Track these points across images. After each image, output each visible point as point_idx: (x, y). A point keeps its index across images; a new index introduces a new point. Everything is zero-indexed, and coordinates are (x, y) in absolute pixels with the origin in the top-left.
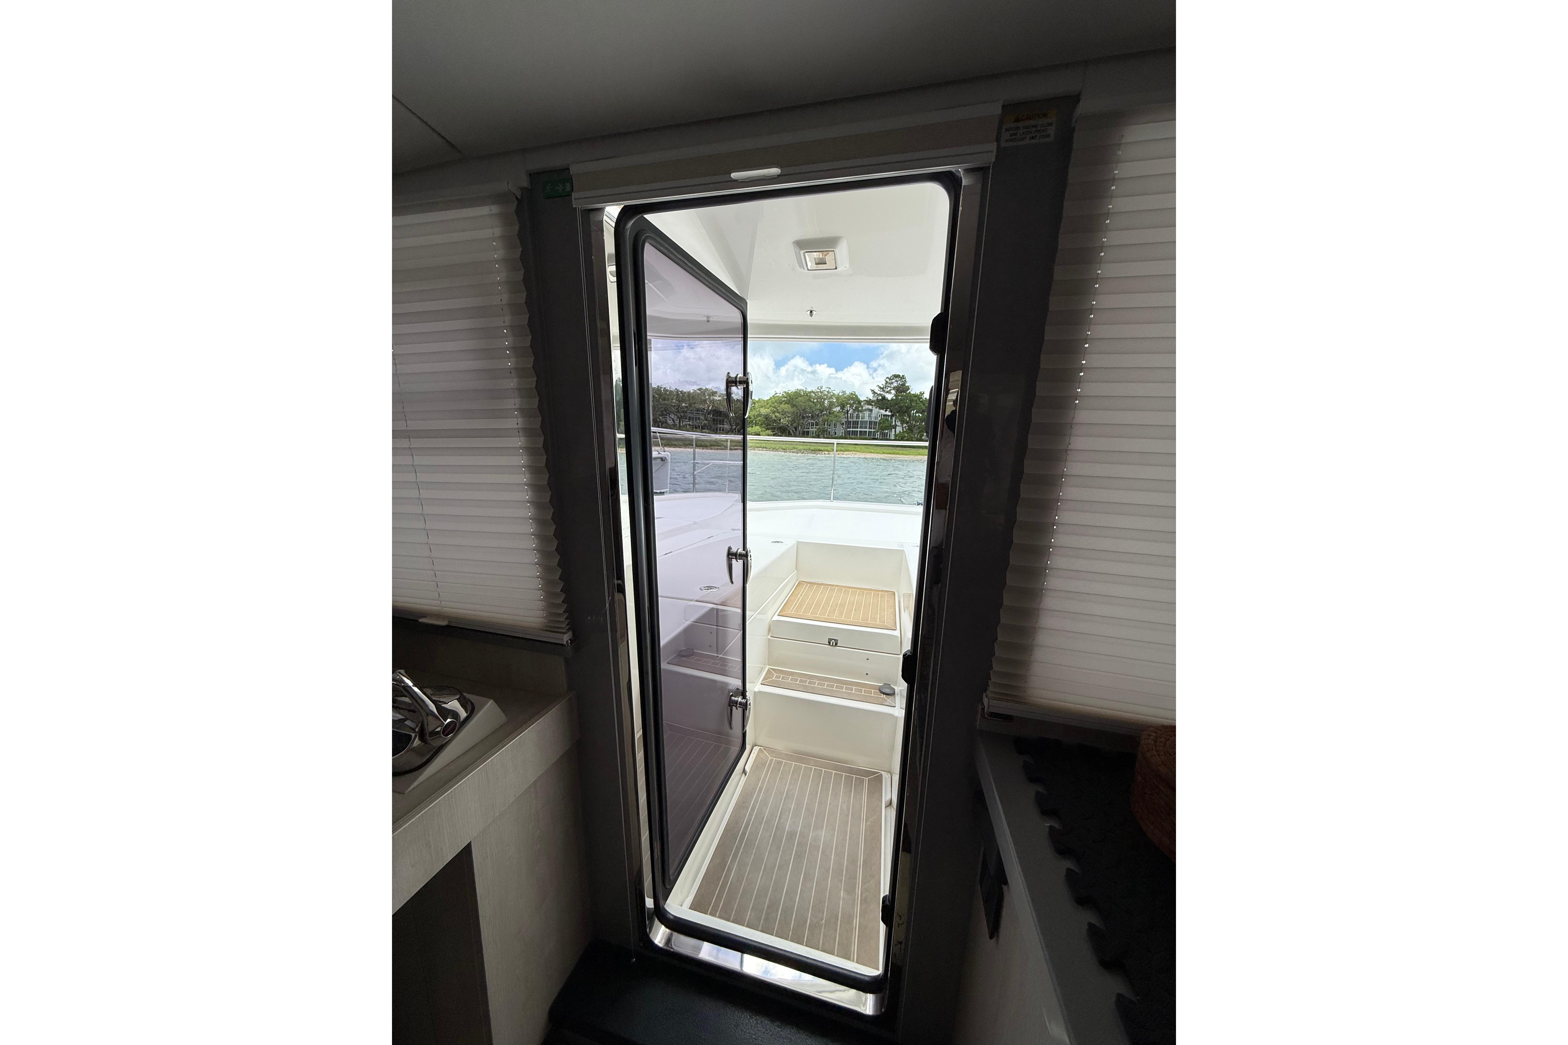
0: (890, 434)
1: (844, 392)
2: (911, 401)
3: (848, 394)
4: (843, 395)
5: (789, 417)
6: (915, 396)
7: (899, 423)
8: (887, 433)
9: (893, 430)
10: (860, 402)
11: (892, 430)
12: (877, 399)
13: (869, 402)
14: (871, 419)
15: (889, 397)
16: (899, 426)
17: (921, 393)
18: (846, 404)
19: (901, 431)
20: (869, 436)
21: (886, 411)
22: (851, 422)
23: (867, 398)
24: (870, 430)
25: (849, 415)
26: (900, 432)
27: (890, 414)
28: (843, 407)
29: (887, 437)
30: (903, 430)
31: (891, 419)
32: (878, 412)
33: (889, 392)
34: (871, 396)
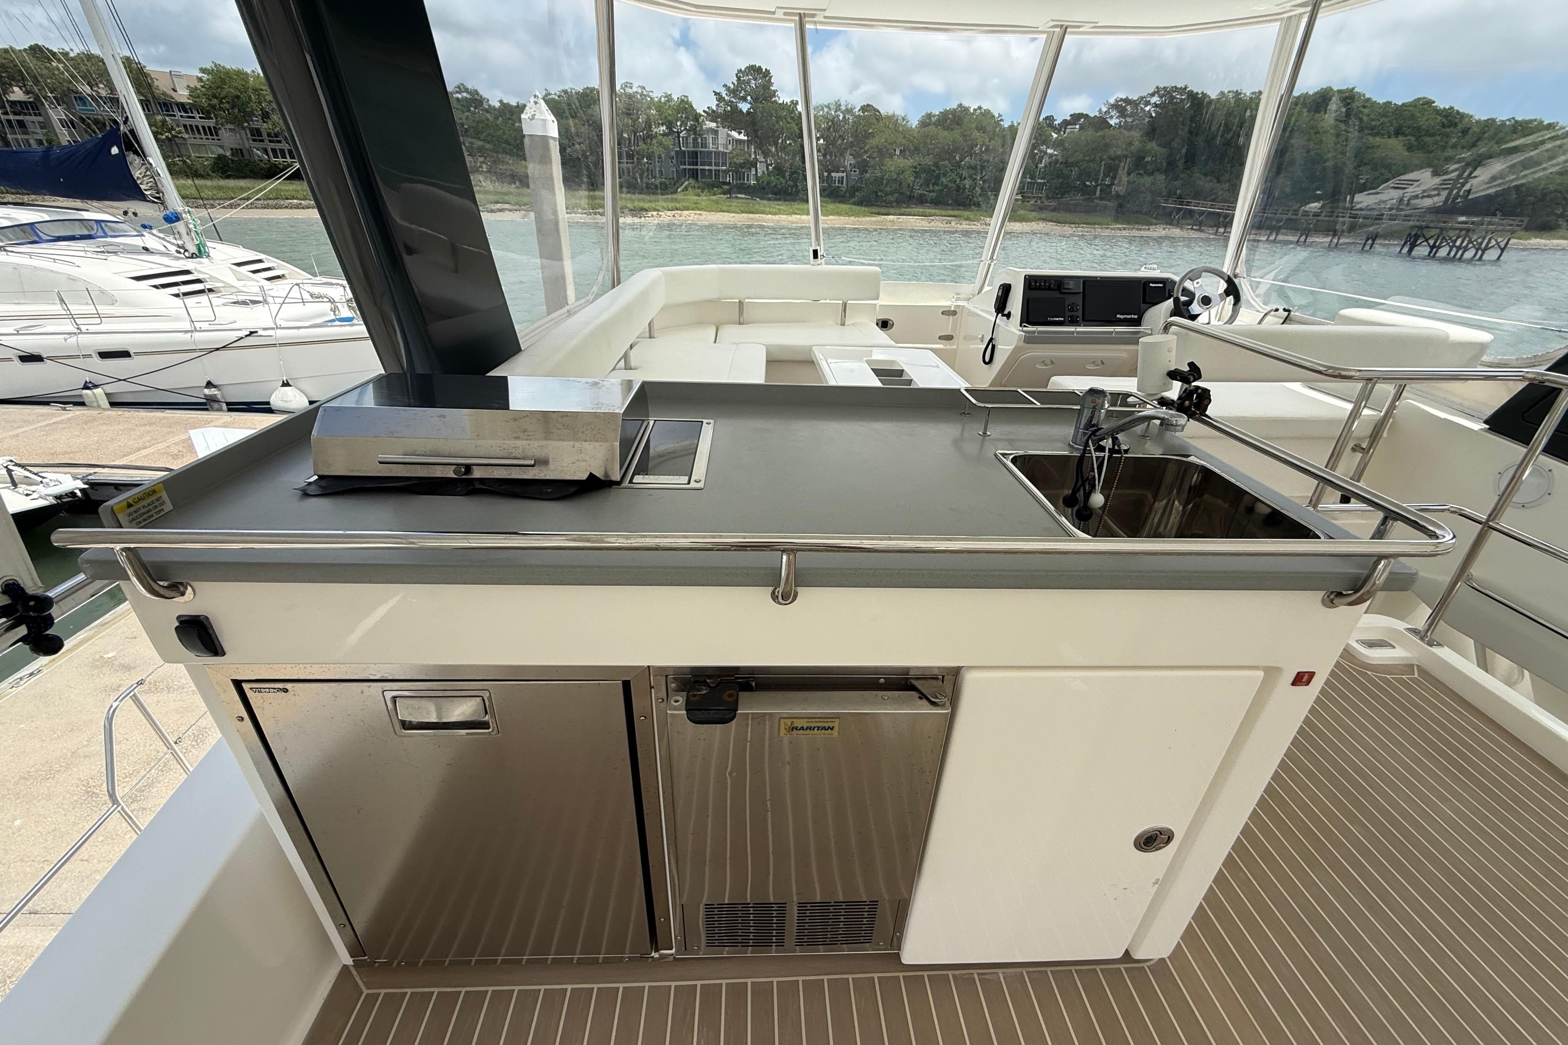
0: (748, 175)
1: (669, 97)
2: (779, 118)
3: (676, 99)
4: (668, 101)
5: (580, 144)
6: (783, 106)
7: (761, 158)
8: (744, 172)
9: (753, 169)
10: (697, 117)
11: (750, 169)
12: (725, 110)
13: (712, 115)
14: (717, 148)
15: (744, 107)
16: (761, 162)
17: (792, 102)
18: (674, 121)
19: (766, 172)
20: (715, 178)
21: (740, 133)
22: (684, 152)
23: (708, 108)
24: (717, 168)
25: (681, 139)
26: (763, 173)
27: (746, 138)
28: (670, 125)
29: (744, 180)
30: (768, 169)
31: (748, 148)
32: (728, 135)
33: (744, 99)
34: (713, 104)
